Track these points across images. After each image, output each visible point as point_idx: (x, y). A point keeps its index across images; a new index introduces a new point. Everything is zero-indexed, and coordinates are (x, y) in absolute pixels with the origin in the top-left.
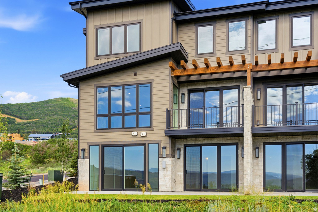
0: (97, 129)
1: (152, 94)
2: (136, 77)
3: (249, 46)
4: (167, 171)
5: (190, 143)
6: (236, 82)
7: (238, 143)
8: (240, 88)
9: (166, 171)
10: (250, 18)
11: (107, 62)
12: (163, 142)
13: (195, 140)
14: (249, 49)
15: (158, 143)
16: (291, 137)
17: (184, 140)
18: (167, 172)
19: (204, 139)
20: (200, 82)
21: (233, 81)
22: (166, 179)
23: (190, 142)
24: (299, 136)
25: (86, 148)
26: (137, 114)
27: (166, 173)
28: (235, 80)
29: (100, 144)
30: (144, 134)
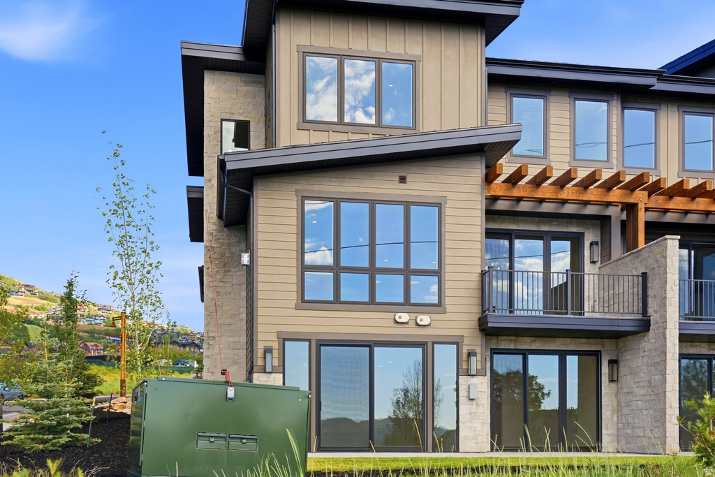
0: (304, 302)
1: (443, 229)
2: (402, 186)
3: (614, 154)
4: (477, 405)
5: (504, 347)
6: (577, 226)
7: (600, 351)
8: (585, 238)
9: (475, 406)
10: (615, 98)
11: (350, 141)
12: (466, 341)
13: (515, 341)
14: (614, 161)
15: (457, 344)
16: (689, 344)
17: (491, 340)
18: (477, 408)
19: (533, 339)
20: (506, 217)
21: (571, 223)
22: (474, 425)
23: (505, 344)
24: (704, 344)
25: (275, 345)
26: (407, 272)
27: (474, 410)
28: (574, 221)
29: (314, 338)
30: (425, 319)
